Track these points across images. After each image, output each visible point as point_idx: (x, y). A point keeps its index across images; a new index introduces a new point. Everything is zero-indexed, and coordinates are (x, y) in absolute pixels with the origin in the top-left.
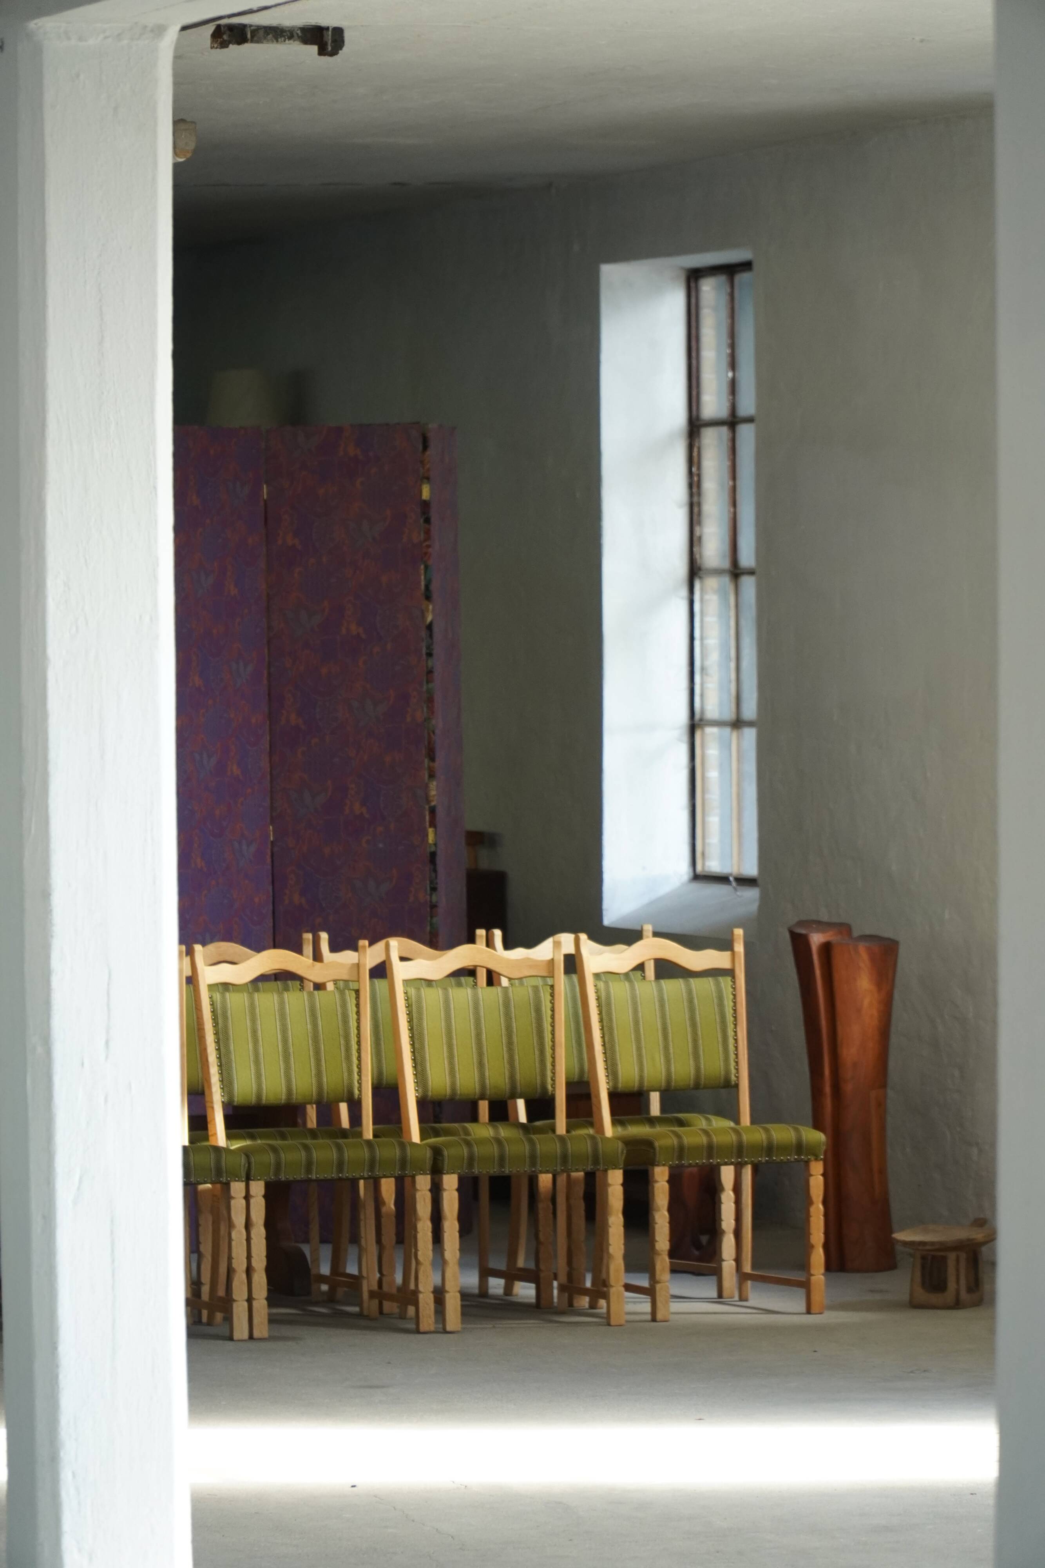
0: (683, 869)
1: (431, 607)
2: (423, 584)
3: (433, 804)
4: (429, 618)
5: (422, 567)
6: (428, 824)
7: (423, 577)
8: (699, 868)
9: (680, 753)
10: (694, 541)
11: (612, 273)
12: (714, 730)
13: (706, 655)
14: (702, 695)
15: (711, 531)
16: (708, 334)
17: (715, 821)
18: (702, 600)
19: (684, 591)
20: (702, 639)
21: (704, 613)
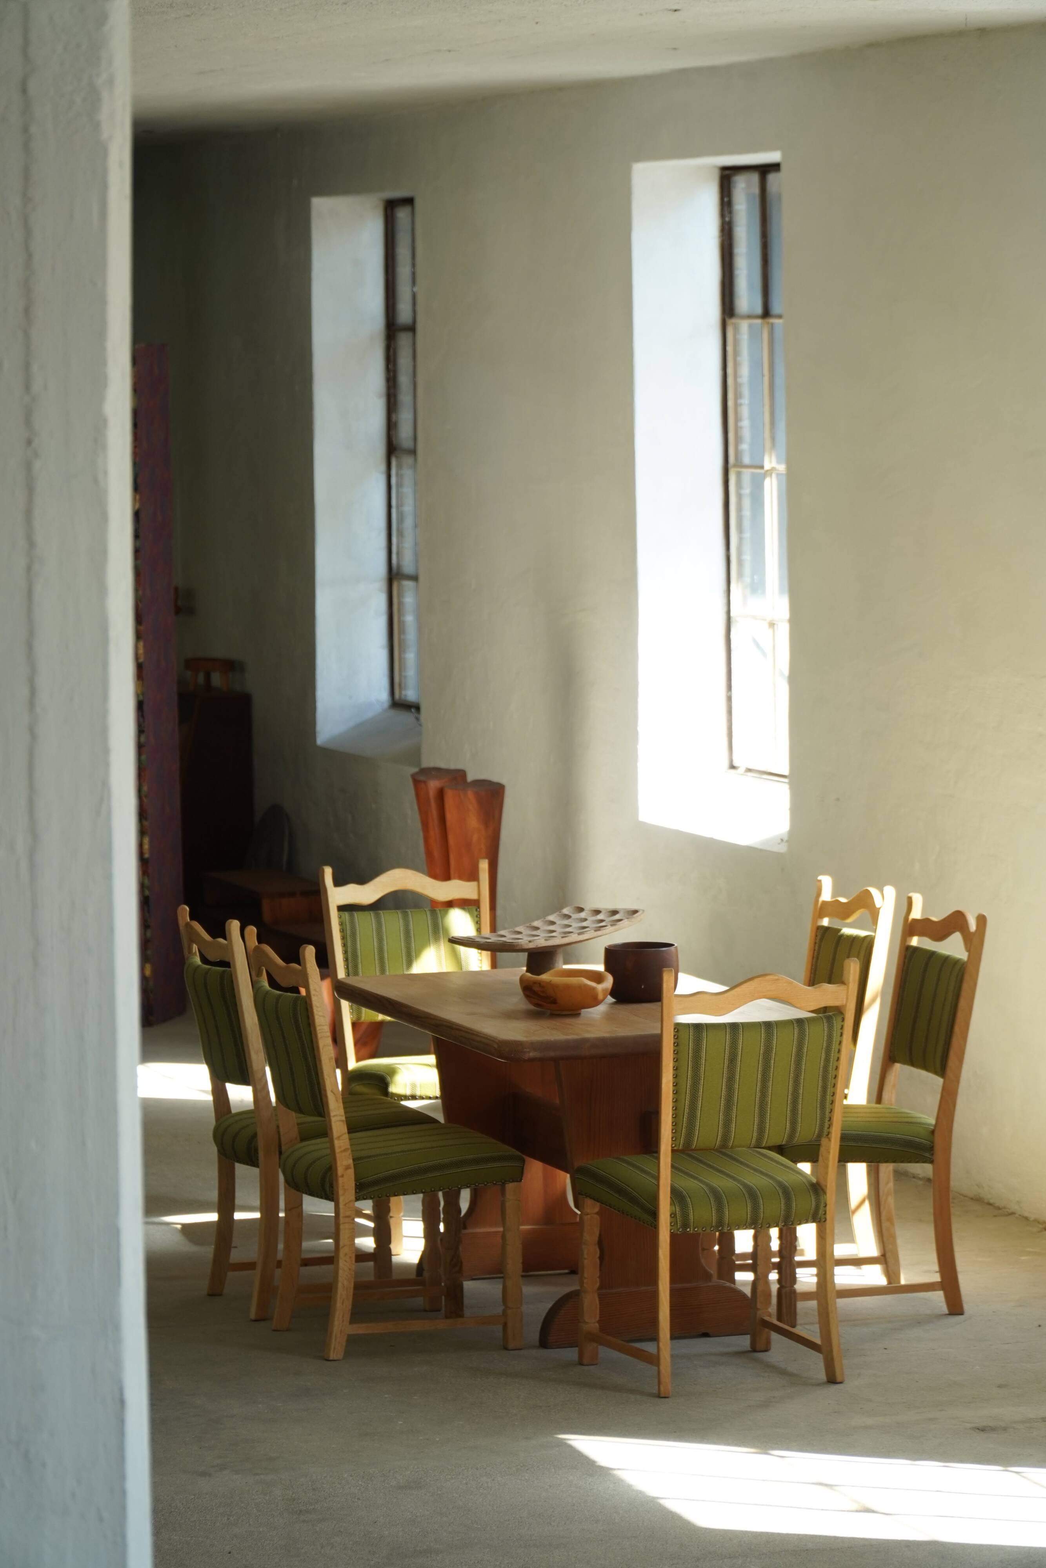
0: (382, 695)
1: (138, 497)
8: (397, 696)
9: (380, 601)
10: (391, 426)
11: (320, 205)
12: (408, 584)
13: (401, 520)
14: (398, 554)
15: (405, 417)
16: (403, 253)
17: (410, 657)
18: (397, 475)
19: (383, 467)
20: (398, 507)
21: (399, 485)
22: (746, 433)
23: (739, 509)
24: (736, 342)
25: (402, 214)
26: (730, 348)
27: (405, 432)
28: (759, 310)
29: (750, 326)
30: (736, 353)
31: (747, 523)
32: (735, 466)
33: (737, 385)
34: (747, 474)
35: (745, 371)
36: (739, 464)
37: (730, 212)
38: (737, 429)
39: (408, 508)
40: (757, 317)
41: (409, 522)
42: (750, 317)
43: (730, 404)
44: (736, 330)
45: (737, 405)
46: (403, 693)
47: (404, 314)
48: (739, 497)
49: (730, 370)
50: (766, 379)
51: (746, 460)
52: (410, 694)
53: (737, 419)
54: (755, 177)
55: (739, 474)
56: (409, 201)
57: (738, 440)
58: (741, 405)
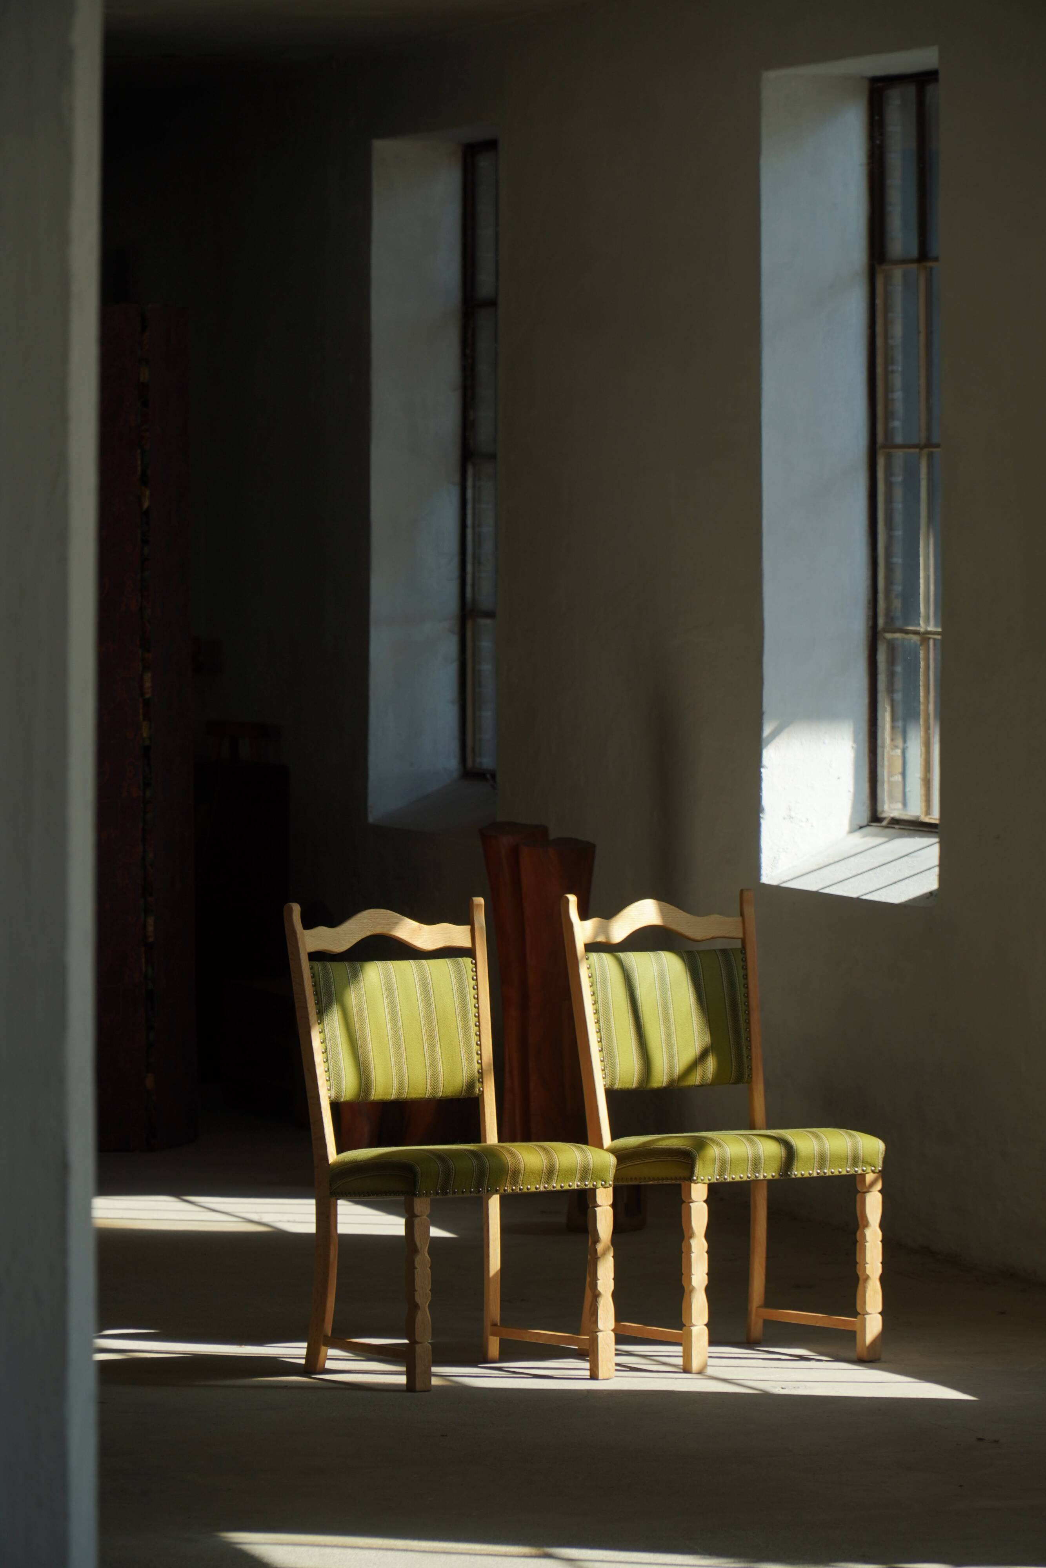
0: (453, 763)
1: (148, 493)
2: (139, 469)
3: (147, 696)
4: (146, 504)
5: (139, 451)
6: (141, 717)
7: (139, 462)
8: (469, 763)
9: (449, 646)
10: (467, 426)
11: (382, 148)
12: (487, 622)
13: (478, 543)
14: (473, 585)
15: (484, 415)
16: (485, 210)
17: (487, 715)
18: (474, 487)
19: (457, 478)
20: (474, 527)
21: (476, 500)
22: (899, 407)
23: (889, 500)
24: (887, 295)
25: (484, 162)
26: (879, 302)
27: (483, 434)
28: (914, 253)
29: (905, 275)
30: (887, 309)
31: (898, 518)
32: (885, 446)
33: (887, 348)
34: (899, 456)
35: (898, 330)
36: (891, 445)
37: (882, 135)
38: (888, 401)
39: (487, 529)
40: (912, 261)
41: (488, 546)
42: (904, 261)
43: (879, 370)
44: (888, 279)
45: (887, 373)
46: (478, 760)
47: (485, 288)
48: (889, 485)
49: (879, 329)
50: (922, 337)
51: (899, 439)
52: (487, 762)
53: (888, 389)
54: (911, 90)
55: (889, 458)
56: (491, 145)
57: (889, 415)
58: (893, 372)
